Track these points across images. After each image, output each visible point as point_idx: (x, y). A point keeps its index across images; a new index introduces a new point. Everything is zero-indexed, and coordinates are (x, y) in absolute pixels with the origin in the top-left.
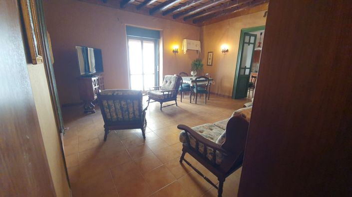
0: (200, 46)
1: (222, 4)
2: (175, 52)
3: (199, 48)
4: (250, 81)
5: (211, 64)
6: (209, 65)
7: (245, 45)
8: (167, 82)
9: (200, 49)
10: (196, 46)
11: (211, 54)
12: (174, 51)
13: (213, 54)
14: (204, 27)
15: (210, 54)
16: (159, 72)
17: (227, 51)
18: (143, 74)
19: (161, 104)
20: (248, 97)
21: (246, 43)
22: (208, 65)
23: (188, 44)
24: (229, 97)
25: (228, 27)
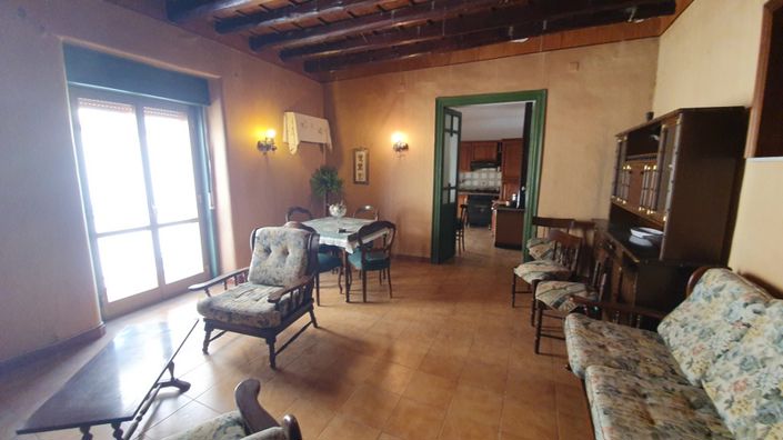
0: (329, 131)
1: (375, 33)
2: (264, 147)
3: (325, 138)
4: (459, 216)
5: (364, 180)
6: (361, 183)
7: (447, 135)
8: (268, 251)
9: (330, 142)
10: (320, 132)
11: (363, 153)
12: (260, 146)
13: (368, 155)
14: (336, 85)
15: (358, 154)
16: (215, 212)
17: (406, 148)
18: (154, 227)
19: (271, 341)
20: (457, 254)
21: (448, 131)
22: (356, 183)
23: (301, 126)
24: (423, 260)
25: (402, 91)
